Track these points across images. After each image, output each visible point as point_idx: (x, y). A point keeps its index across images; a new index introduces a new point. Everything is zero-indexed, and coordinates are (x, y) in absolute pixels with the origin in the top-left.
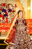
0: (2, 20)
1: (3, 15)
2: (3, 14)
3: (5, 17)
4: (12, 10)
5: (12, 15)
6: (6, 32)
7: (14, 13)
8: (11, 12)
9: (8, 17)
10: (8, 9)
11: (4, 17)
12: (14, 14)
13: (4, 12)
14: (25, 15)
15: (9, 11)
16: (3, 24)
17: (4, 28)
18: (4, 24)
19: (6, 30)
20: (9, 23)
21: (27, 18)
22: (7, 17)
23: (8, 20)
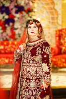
0: (2, 33)
1: (3, 20)
2: (4, 17)
3: (9, 25)
4: (26, 8)
5: (24, 19)
6: (9, 63)
7: (30, 14)
8: (21, 13)
9: (17, 25)
10: (16, 7)
11: (7, 25)
12: (31, 17)
13: (4, 14)
14: (57, 18)
15: (17, 9)
16: (2, 44)
17: (5, 53)
18: (5, 43)
19: (10, 59)
20: (19, 38)
21: (62, 26)
22: (13, 25)
23: (15, 33)
